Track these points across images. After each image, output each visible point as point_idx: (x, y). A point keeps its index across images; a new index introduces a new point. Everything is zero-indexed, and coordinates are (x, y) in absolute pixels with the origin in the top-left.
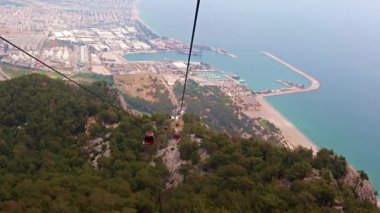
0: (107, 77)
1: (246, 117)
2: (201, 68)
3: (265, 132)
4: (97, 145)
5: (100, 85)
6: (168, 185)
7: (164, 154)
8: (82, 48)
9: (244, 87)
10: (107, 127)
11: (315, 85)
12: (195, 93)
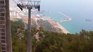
0: (21, 19)
1: (54, 27)
2: (43, 16)
3: (59, 31)
4: (20, 35)
5: (20, 21)
6: (37, 42)
7: (35, 36)
8: (14, 12)
9: (53, 20)
10: (22, 31)
11: (70, 19)
12: (42, 22)
